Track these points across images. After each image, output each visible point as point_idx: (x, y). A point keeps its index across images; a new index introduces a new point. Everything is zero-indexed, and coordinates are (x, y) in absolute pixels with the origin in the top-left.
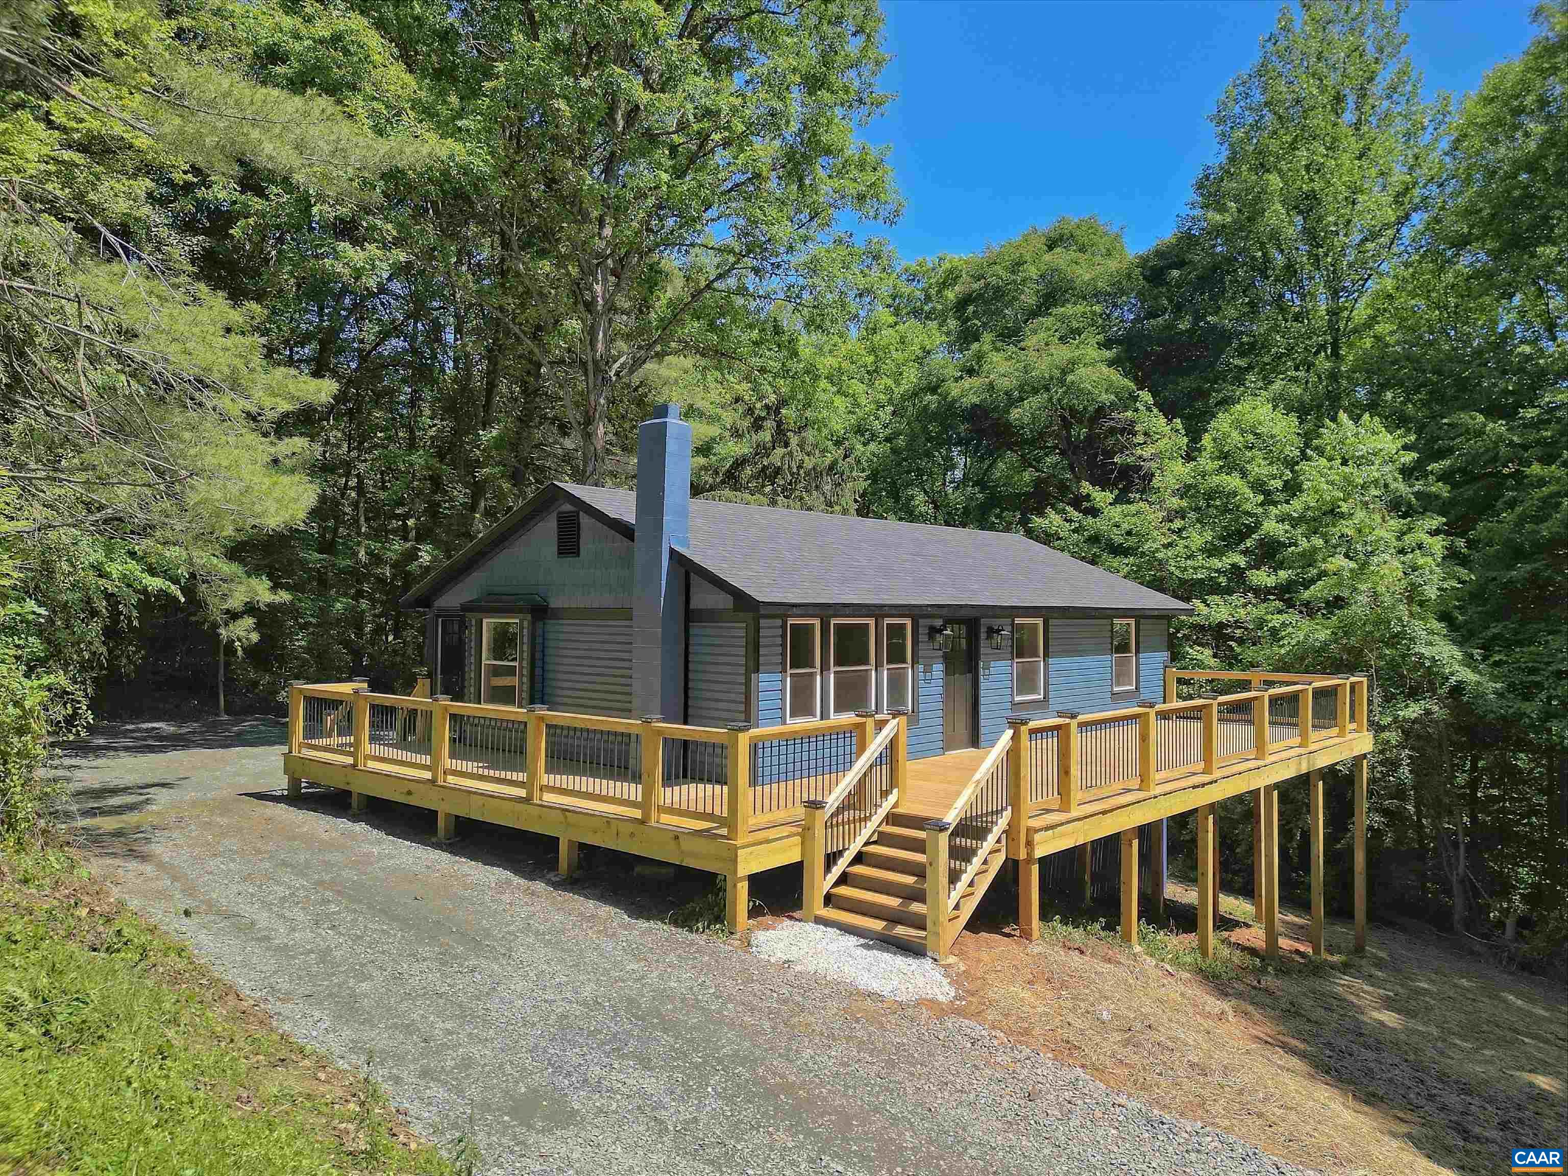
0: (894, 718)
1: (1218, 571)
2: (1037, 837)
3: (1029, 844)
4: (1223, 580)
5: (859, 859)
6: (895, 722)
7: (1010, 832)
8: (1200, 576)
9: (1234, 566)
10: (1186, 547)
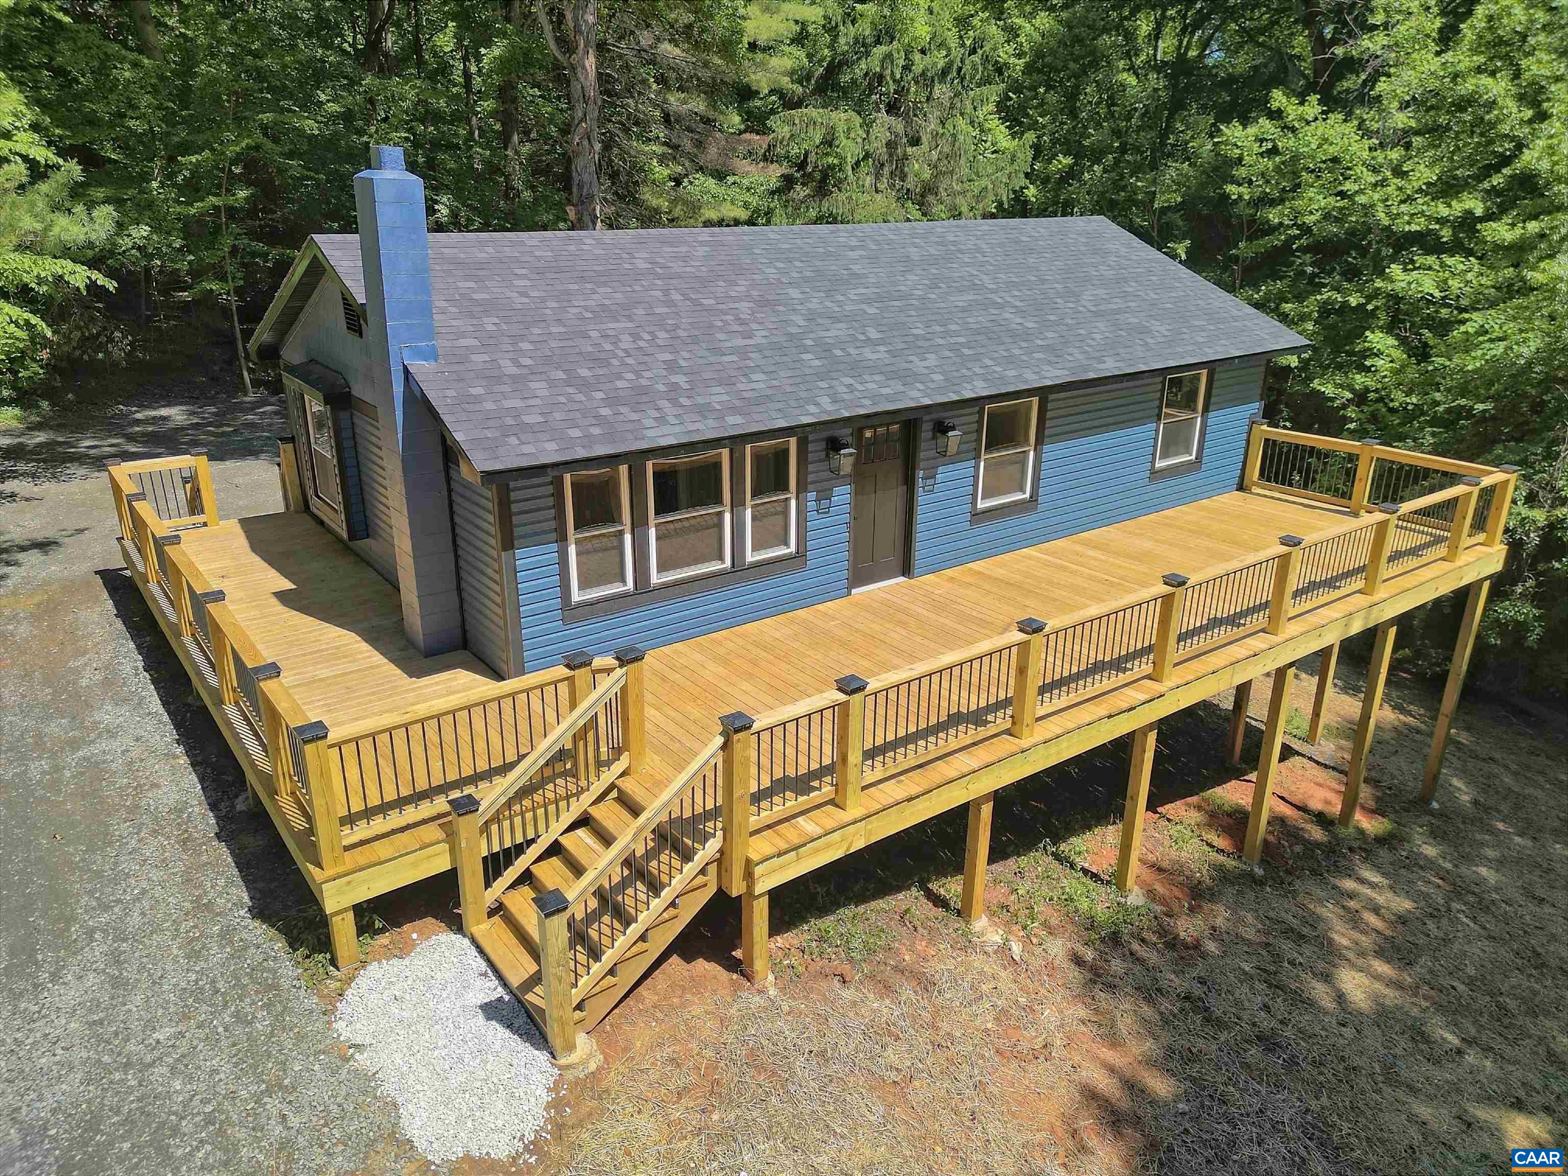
0: (621, 666)
1: (1442, 221)
2: (758, 870)
3: (749, 875)
4: (1446, 234)
5: (555, 849)
6: (619, 672)
7: (722, 859)
8: (1414, 228)
9: (1469, 213)
10: (1400, 189)
